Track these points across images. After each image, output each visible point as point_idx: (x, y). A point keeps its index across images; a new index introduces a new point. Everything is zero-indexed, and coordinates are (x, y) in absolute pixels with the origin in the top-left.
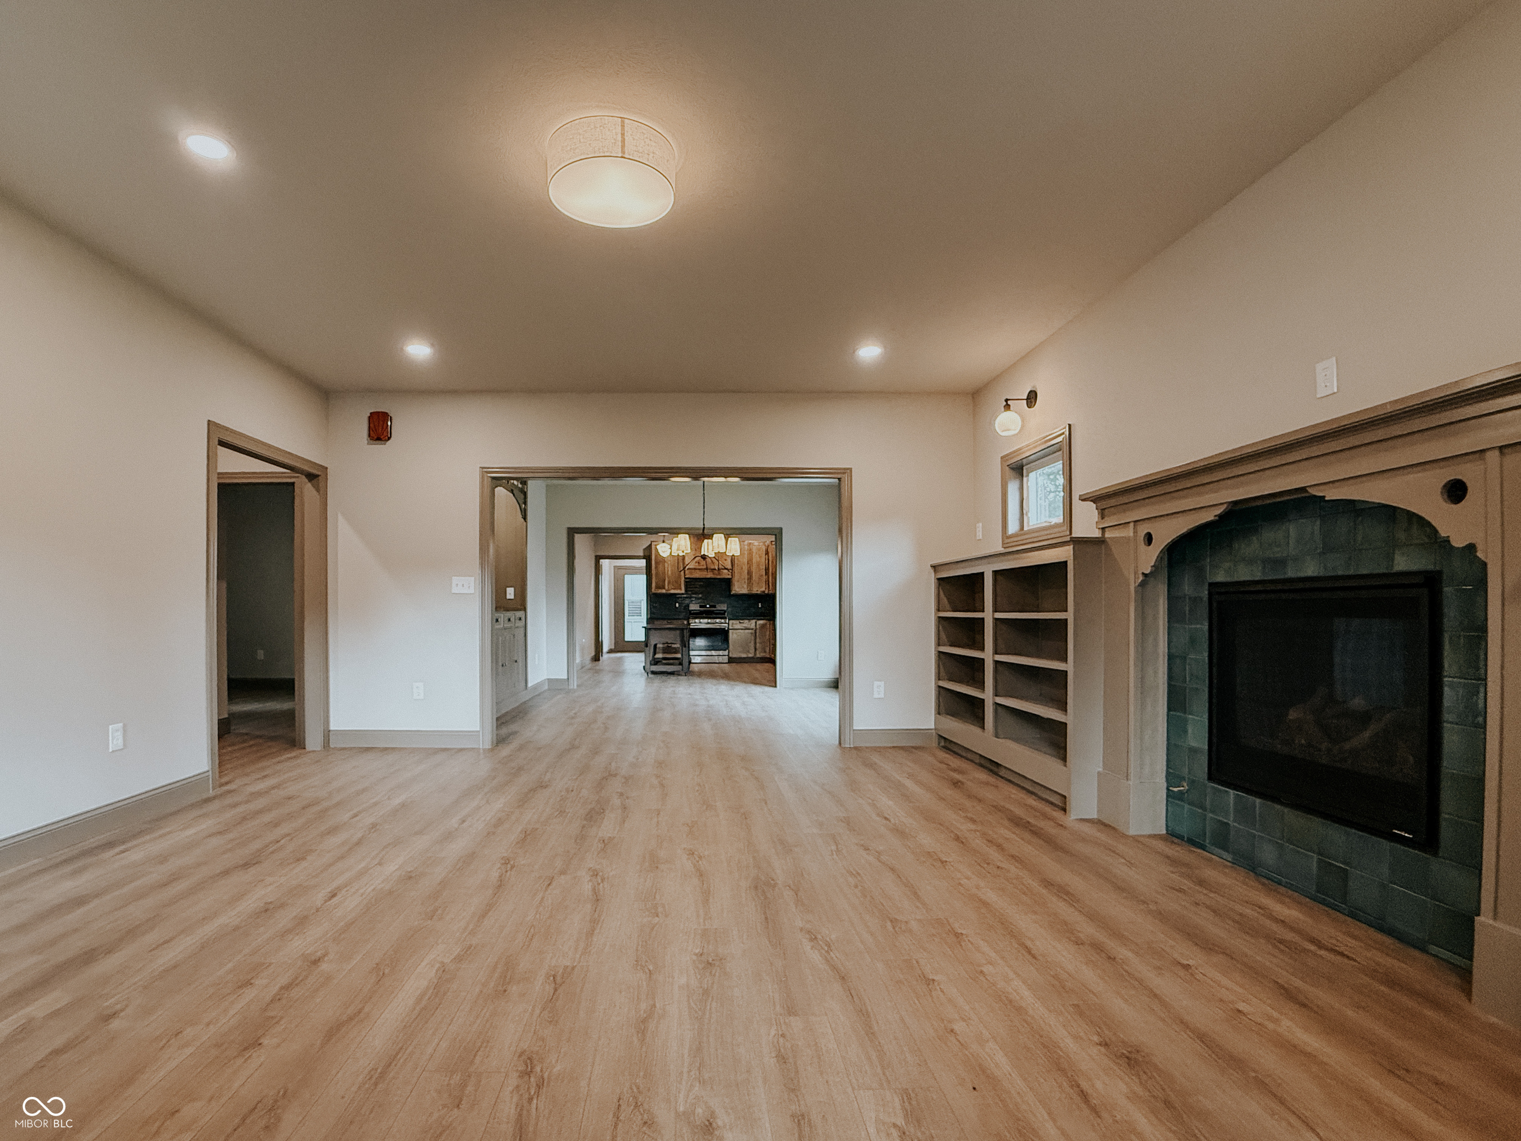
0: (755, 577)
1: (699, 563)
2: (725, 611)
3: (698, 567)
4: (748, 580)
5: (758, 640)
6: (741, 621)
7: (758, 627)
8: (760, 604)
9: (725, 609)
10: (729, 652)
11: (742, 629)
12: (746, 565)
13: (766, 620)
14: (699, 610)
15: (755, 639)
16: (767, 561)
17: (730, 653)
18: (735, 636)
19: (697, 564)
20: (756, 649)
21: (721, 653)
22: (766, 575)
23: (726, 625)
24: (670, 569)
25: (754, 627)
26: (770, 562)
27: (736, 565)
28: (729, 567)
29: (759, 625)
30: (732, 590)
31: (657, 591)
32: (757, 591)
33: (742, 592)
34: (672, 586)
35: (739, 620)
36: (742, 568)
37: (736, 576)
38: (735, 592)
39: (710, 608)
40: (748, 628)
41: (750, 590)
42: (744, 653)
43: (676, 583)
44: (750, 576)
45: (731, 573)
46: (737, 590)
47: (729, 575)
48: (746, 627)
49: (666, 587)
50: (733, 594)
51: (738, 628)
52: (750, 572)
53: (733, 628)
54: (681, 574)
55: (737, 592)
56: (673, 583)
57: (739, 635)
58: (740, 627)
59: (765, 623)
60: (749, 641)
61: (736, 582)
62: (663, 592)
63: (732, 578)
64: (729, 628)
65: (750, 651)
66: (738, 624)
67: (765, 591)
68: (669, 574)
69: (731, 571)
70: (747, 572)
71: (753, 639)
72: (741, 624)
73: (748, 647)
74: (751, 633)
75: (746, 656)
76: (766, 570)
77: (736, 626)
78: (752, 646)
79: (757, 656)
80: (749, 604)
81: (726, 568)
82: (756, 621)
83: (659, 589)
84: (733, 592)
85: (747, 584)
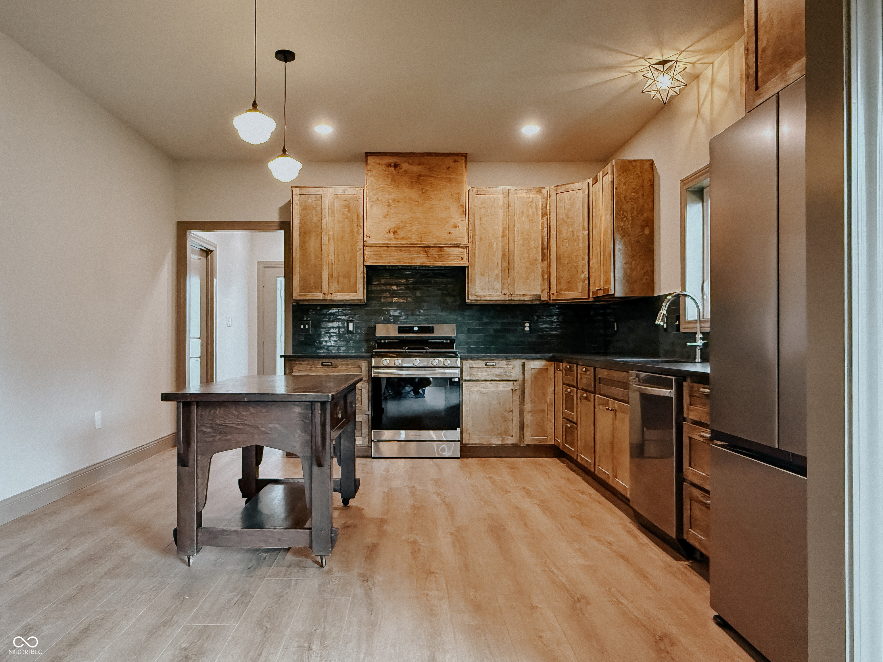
0: (519, 264)
1: (395, 232)
2: (452, 341)
3: (393, 242)
4: (504, 270)
5: (528, 406)
6: (490, 363)
7: (528, 376)
8: (527, 325)
9: (453, 335)
10: (461, 433)
11: (492, 381)
12: (500, 238)
13: (548, 360)
14: (396, 338)
15: (522, 402)
16: (546, 230)
17: (465, 435)
18: (476, 396)
19: (392, 235)
20: (522, 428)
21: (444, 434)
22: (543, 260)
23: (458, 371)
24: (332, 248)
25: (519, 377)
26: (553, 233)
27: (477, 238)
28: (463, 241)
29: (530, 372)
30: (468, 294)
31: (305, 295)
32: (524, 295)
33: (489, 298)
34: (336, 284)
35: (483, 359)
36: (490, 245)
37: (477, 263)
38: (474, 298)
39: (419, 332)
40: (506, 377)
41: (507, 294)
42: (500, 434)
43: (344, 277)
44: (509, 263)
45: (467, 255)
46: (480, 293)
47: (462, 259)
48: (500, 375)
49: (325, 286)
50: (469, 301)
51: (483, 379)
52: (507, 254)
53: (472, 377)
54: (356, 257)
55: (479, 299)
56: (338, 277)
57: (484, 393)
58: (488, 375)
59: (544, 366)
60: (508, 409)
61: (477, 275)
62: (321, 298)
63: (468, 267)
64: (462, 377)
65: (511, 431)
66: (482, 369)
67: (542, 296)
68: (330, 257)
69: (466, 250)
70: (501, 254)
71: (517, 404)
72: (489, 369)
73: (505, 420)
74: (512, 389)
75: (500, 443)
76: (543, 249)
77: (479, 373)
78: (514, 418)
79: (526, 443)
80: (503, 324)
81: (456, 244)
82: (524, 363)
83: (309, 292)
84: (470, 297)
85: (500, 279)
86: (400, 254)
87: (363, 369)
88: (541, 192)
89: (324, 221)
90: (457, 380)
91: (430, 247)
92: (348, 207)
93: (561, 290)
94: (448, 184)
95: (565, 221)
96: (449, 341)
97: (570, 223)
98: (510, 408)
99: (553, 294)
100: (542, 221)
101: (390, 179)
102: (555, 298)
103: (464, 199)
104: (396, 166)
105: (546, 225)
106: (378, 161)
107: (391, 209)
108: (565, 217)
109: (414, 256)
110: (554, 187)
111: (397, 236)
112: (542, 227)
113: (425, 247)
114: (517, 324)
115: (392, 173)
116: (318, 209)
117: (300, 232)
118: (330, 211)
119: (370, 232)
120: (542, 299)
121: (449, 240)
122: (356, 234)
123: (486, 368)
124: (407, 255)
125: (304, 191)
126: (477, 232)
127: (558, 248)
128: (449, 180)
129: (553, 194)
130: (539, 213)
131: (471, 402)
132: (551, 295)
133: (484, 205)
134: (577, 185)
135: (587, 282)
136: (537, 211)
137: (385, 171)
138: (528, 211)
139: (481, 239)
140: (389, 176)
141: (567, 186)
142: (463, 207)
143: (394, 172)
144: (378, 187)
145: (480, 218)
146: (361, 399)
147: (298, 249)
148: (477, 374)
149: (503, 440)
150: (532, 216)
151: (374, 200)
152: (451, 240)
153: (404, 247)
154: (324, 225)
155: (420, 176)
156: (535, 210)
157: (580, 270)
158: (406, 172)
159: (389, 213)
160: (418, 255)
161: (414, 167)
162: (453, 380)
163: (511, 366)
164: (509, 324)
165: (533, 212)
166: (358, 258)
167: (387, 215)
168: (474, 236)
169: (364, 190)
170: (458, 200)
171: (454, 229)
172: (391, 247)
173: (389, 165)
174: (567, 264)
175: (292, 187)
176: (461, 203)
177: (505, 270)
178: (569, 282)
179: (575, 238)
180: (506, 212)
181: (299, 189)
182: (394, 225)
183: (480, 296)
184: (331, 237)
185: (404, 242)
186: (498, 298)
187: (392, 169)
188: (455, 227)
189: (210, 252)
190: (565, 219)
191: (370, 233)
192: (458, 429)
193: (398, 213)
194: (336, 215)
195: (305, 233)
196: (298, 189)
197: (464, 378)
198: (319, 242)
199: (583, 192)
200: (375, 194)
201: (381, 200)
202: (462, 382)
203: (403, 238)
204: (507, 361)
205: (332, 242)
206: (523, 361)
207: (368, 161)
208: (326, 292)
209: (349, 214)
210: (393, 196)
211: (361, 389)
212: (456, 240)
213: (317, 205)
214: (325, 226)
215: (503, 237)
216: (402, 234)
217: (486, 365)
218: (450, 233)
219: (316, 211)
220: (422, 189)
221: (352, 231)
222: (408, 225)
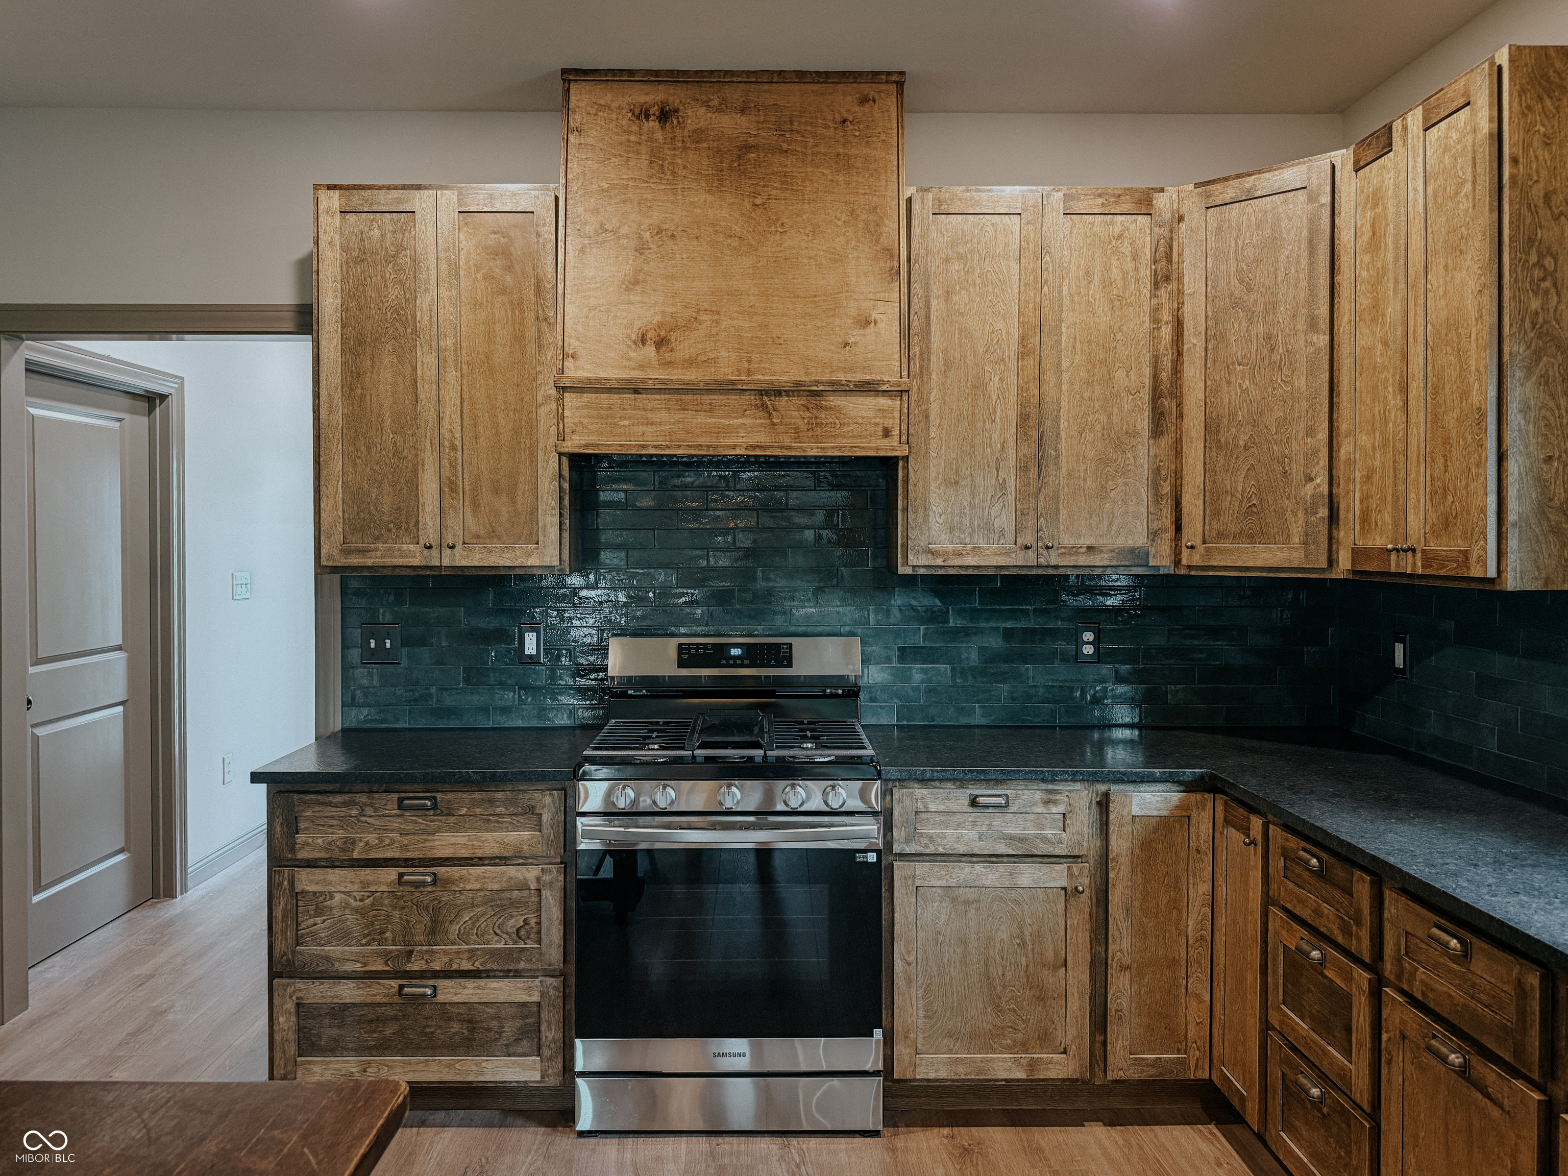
0: (1074, 448)
1: (661, 343)
2: (852, 692)
3: (655, 375)
4: (1022, 468)
5: (1121, 947)
6: (988, 795)
7: (1119, 845)
8: (1088, 636)
9: (853, 669)
10: (889, 1041)
11: (993, 858)
12: (1012, 364)
13: (1190, 787)
14: (667, 685)
15: (1101, 932)
16: (1166, 332)
17: (901, 1050)
18: (937, 911)
19: (650, 351)
20: (1100, 1023)
21: (825, 1051)
22: (1157, 431)
23: (874, 827)
24: (451, 397)
25: (1090, 845)
26: (1193, 341)
27: (936, 363)
28: (890, 372)
29: (1127, 829)
30: (906, 547)
31: (364, 552)
32: (1090, 548)
33: (971, 561)
34: (468, 510)
35: (961, 782)
36: (979, 387)
37: (933, 444)
38: (922, 560)
39: (746, 662)
40: (1041, 845)
41: (1034, 546)
42: (1024, 1047)
43: (496, 491)
44: (1040, 445)
45: (904, 417)
46: (944, 542)
47: (887, 433)
48: (1022, 839)
49: (429, 521)
50: (909, 571)
51: (962, 849)
52: (1033, 411)
53: (927, 846)
54: (532, 426)
55: (939, 562)
56: (475, 490)
57: (967, 903)
58: (980, 839)
59: (1177, 807)
60: (1050, 954)
61: (933, 486)
62: (416, 562)
63: (906, 459)
64: (889, 844)
65: (1060, 1034)
66: (958, 816)
67: (1152, 551)
68: (446, 424)
69: (898, 403)
70: (1013, 414)
71: (1082, 938)
72: (983, 819)
73: (1041, 998)
74: (1065, 889)
75: (1021, 1075)
76: (1156, 395)
77: (950, 832)
78: (1073, 991)
79: (1110, 1076)
80: (1008, 634)
81: (868, 383)
82: (1107, 795)
83: (377, 539)
84: (910, 557)
85: (1011, 498)
86: (680, 416)
87: (546, 817)
88: (1150, 203)
89: (424, 301)
90: (872, 857)
91: (779, 393)
92: (502, 252)
93: (1221, 536)
94: (841, 178)
95: (1235, 304)
96: (840, 692)
97: (1259, 309)
98: (1056, 955)
99: (1192, 547)
100: (1155, 301)
101: (645, 158)
102: (1197, 560)
103: (891, 227)
104: (665, 115)
105: (1166, 316)
106: (607, 98)
107: (646, 261)
108: (1237, 289)
109: (726, 422)
110: (1197, 185)
111: (668, 356)
112: (1156, 321)
113: (761, 393)
114: (1053, 634)
115: (651, 140)
116: (405, 260)
117: (344, 340)
118: (444, 267)
119: (578, 339)
120: (1152, 562)
121: (844, 370)
122: (532, 348)
123: (975, 815)
124: (702, 419)
125: (356, 200)
126: (937, 342)
127: (1211, 392)
128: (844, 163)
129: (1192, 206)
130: (1146, 273)
131: (921, 935)
132: (1184, 550)
133: (961, 249)
134: (1291, 175)
135: (1323, 512)
136: (1137, 269)
137: (630, 132)
138: (1107, 268)
139: (948, 365)
140: (644, 149)
141: (1249, 182)
142: (892, 257)
143: (659, 135)
144: (605, 186)
145: (948, 294)
146: (539, 923)
147: (337, 395)
148: (943, 837)
149: (1032, 1065)
150: (1120, 283)
151: (589, 229)
152: (852, 369)
153: (694, 391)
154: (423, 316)
155: (748, 148)
156: (1130, 265)
157: (1297, 470)
158: (699, 136)
159: (641, 277)
160: (740, 421)
161: (726, 118)
162: (859, 857)
163: (1061, 809)
164: (1029, 634)
165: (1125, 274)
166: (542, 428)
167: (636, 282)
168: (926, 354)
169: (557, 198)
170: (873, 231)
171: (862, 332)
172: (647, 390)
173: (643, 114)
174: (1246, 448)
175: (316, 187)
176: (884, 241)
177: (1026, 469)
178: (1250, 511)
179: (1276, 358)
180: (1033, 270)
181: (337, 192)
182: (658, 318)
183: (945, 555)
184: (450, 356)
185: (692, 375)
186: (1001, 561)
187: (653, 124)
188: (865, 322)
189: (158, 401)
190: (1237, 293)
191: (575, 343)
192: (878, 1033)
193: (673, 277)
194: (464, 282)
195: (361, 342)
196: (336, 194)
197: (897, 848)
198: (408, 370)
199: (1312, 199)
200: (596, 211)
201: (615, 232)
202: (891, 858)
203: (691, 363)
204: (1044, 786)
205: (451, 375)
206: (1102, 788)
207: (573, 99)
208: (433, 539)
209: (509, 279)
210: (655, 217)
211: (539, 890)
212: (866, 369)
213: (401, 248)
214: (426, 318)
215: (1022, 356)
216: (684, 348)
217: (973, 803)
218: (847, 344)
219: (398, 270)
220: (755, 194)
221: (519, 339)
222: (703, 317)
